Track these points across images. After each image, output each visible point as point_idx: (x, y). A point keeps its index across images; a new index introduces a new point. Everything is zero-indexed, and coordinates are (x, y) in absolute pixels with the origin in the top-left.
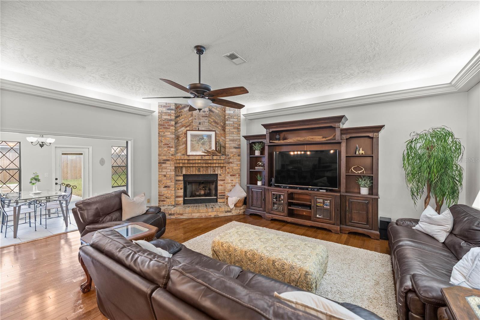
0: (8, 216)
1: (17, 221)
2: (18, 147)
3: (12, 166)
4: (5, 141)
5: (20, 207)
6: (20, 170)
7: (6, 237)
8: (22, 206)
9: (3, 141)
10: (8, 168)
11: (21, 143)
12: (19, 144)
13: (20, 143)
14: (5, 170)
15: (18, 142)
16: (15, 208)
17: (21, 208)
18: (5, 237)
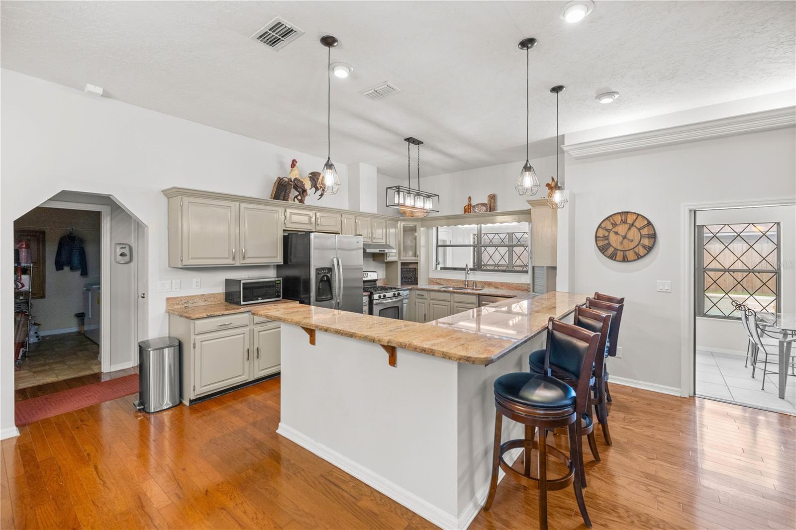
0: (767, 354)
1: (785, 368)
2: (776, 233)
3: (764, 266)
4: (752, 224)
5: (789, 343)
6: (777, 273)
7: (763, 390)
8: (793, 342)
9: (750, 224)
10: (757, 268)
11: (782, 225)
12: (776, 227)
13: (778, 224)
14: (753, 272)
15: (776, 223)
16: (781, 343)
17: (792, 346)
18: (762, 388)
